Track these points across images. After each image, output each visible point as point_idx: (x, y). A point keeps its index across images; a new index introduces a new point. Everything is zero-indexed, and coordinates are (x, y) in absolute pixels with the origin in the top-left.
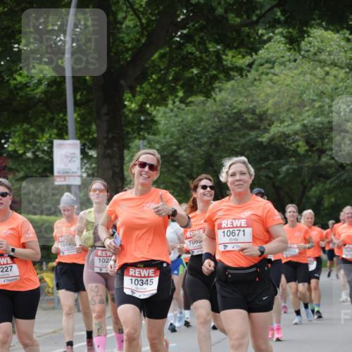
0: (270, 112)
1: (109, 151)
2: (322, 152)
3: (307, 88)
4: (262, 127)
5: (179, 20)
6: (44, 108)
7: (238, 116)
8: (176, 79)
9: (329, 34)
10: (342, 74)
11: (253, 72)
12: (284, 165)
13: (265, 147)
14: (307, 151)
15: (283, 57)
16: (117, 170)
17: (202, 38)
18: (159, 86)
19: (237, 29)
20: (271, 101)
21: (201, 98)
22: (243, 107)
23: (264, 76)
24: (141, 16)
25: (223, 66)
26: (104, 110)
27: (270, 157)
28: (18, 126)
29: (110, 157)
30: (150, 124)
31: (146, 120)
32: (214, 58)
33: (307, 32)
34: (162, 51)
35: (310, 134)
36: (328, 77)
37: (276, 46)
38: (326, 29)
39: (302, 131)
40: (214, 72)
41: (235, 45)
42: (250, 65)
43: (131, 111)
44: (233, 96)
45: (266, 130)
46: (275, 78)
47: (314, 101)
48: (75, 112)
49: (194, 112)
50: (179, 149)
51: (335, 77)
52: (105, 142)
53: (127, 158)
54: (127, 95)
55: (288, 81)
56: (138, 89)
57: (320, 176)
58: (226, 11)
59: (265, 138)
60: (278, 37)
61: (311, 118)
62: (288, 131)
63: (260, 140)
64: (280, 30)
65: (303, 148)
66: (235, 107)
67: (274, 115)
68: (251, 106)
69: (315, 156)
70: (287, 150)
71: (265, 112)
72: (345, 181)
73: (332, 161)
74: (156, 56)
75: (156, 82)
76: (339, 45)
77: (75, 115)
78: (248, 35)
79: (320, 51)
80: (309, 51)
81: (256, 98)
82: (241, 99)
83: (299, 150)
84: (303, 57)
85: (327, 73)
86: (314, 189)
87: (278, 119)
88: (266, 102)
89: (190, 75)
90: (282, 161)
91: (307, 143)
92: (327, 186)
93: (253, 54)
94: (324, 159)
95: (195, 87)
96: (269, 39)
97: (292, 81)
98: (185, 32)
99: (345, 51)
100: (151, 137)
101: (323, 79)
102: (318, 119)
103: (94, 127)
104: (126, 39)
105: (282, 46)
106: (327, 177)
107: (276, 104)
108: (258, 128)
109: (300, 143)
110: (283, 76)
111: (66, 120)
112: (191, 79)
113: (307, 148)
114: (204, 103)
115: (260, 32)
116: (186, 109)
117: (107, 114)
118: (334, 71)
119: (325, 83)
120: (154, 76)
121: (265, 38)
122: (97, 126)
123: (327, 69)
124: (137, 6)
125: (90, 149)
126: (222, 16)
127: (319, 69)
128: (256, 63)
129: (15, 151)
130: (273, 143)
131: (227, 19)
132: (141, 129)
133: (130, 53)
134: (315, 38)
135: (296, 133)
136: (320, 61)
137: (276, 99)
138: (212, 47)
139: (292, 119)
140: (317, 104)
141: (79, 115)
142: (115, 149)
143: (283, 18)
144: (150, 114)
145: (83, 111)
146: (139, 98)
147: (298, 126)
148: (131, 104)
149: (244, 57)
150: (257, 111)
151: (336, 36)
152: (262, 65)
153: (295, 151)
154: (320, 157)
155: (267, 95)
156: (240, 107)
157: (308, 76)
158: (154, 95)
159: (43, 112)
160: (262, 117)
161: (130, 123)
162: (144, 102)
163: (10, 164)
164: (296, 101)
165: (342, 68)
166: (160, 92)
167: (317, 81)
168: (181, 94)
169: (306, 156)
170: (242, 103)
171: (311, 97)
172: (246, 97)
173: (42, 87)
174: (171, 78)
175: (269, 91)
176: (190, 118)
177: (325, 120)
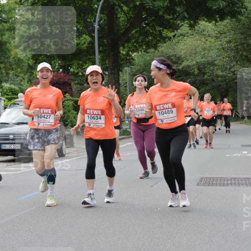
0: (182, 56)
1: (113, 72)
2: (205, 73)
3: (198, 46)
4: (179, 63)
5: (143, 17)
6: (86, 54)
7: (169, 58)
8: (142, 41)
9: (207, 24)
10: (213, 40)
11: (176, 39)
12: (188, 79)
13: (180, 71)
14: (198, 73)
15: (188, 33)
16: (117, 79)
17: (153, 24)
18: (135, 44)
19: (168, 21)
20: (183, 52)
21: (153, 50)
22: (171, 54)
23: (180, 41)
24: (127, 15)
25: (162, 36)
26: (112, 54)
27: (183, 76)
28: (75, 61)
29: (114, 74)
30: (131, 60)
31: (129, 58)
32: (158, 33)
33: (198, 22)
34: (137, 30)
35: (199, 66)
36: (207, 42)
37: (185, 28)
38: (206, 22)
39: (196, 65)
40: (158, 38)
41: (168, 27)
42: (174, 36)
43: (123, 55)
44: (167, 49)
45: (181, 64)
46: (185, 42)
47: (201, 52)
48: (99, 55)
49: (150, 56)
50: (143, 71)
51: (210, 42)
52: (112, 67)
53: (121, 75)
54: (121, 48)
55: (190, 43)
56: (126, 45)
57: (204, 84)
58: (164, 13)
59: (180, 67)
60: (186, 25)
61: (200, 59)
62: (190, 64)
63: (178, 68)
64: (187, 21)
65: (196, 72)
66: (168, 54)
67: (184, 57)
68: (174, 54)
69: (202, 75)
70: (190, 73)
71: (180, 56)
72: (214, 86)
73: (209, 78)
74: (134, 31)
75: (134, 43)
76: (212, 28)
77: (99, 57)
78: (173, 23)
79: (204, 30)
80: (199, 30)
81: (176, 50)
82: (170, 51)
83: (195, 72)
84: (197, 33)
85: (207, 40)
86: (201, 90)
87: (186, 59)
88: (181, 52)
89: (148, 40)
90: (188, 77)
91: (198, 70)
92: (207, 88)
93: (175, 31)
94: (206, 77)
95: (150, 45)
96: (182, 25)
97: (192, 43)
98: (146, 22)
99: (215, 31)
100: (131, 66)
101: (205, 42)
102: (203, 60)
103: (107, 62)
104: (121, 24)
105: (187, 28)
106: (207, 85)
107: (185, 53)
108: (178, 63)
109: (195, 70)
110: (188, 41)
111: (95, 59)
112: (149, 41)
113: (198, 72)
114: (154, 52)
115: (178, 22)
116: (147, 54)
117: (113, 56)
118: (209, 39)
119: (206, 44)
120: (133, 41)
121: (180, 24)
122: (108, 61)
123: (207, 38)
124: (126, 11)
125: (106, 71)
126: (162, 15)
127: (203, 39)
128: (177, 35)
129: (74, 72)
130: (184, 69)
131: (164, 17)
132: (127, 63)
133: (123, 30)
134: (202, 25)
135: (194, 66)
136: (204, 35)
137: (185, 51)
138: (158, 28)
139: (192, 60)
140: (202, 53)
141: (101, 57)
142: (116, 70)
143: (187, 17)
144: (131, 56)
145: (103, 55)
146: (126, 49)
147: (194, 62)
148: (123, 52)
149: (171, 32)
150: (177, 56)
151: (210, 24)
152: (179, 37)
153: (193, 73)
154: (204, 76)
155: (181, 49)
156: (170, 54)
157: (199, 41)
158: (133, 48)
159: (86, 55)
160: (179, 58)
161: (123, 60)
162: (129, 51)
163: (72, 77)
164: (194, 51)
165: (212, 38)
166: (135, 46)
167: (203, 43)
168: (144, 47)
169: (198, 75)
170: (171, 52)
171: (200, 50)
172: (172, 50)
173: (86, 45)
174: (140, 41)
175: (182, 47)
176: (148, 58)
177: (206, 60)
